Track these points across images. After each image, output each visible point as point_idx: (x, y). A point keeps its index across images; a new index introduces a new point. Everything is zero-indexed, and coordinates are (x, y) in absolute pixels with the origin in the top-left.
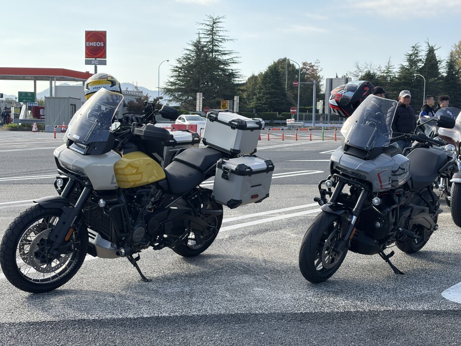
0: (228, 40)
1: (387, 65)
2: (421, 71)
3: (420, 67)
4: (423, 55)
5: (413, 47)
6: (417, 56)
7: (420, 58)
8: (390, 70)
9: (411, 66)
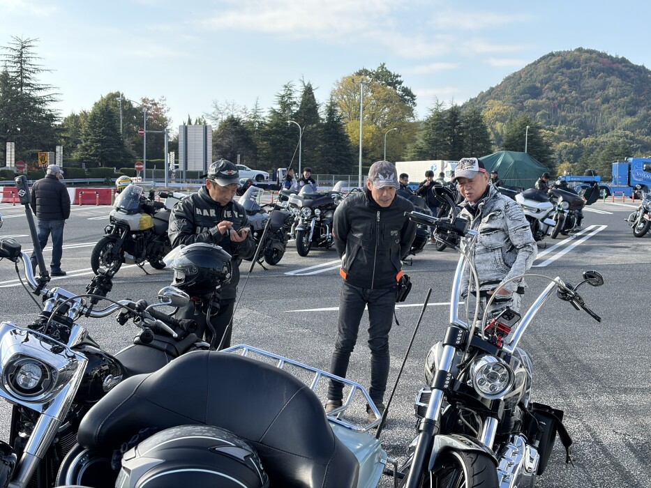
0: (43, 70)
1: (254, 108)
2: (296, 116)
3: (295, 111)
4: (297, 96)
5: (286, 87)
6: (291, 98)
7: (294, 100)
8: (257, 114)
9: (284, 110)
